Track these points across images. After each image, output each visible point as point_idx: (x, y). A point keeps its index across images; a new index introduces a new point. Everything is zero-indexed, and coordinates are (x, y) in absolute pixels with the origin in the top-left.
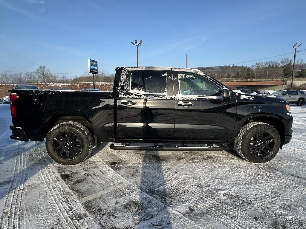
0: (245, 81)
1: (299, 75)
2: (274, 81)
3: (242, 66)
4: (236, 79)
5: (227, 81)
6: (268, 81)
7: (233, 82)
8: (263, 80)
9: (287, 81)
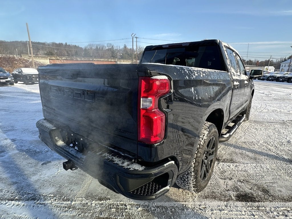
0: (88, 60)
1: (121, 57)
2: (109, 61)
3: (75, 45)
4: (80, 58)
5: (72, 59)
6: (105, 61)
7: (78, 60)
8: (102, 60)
9: (118, 62)
